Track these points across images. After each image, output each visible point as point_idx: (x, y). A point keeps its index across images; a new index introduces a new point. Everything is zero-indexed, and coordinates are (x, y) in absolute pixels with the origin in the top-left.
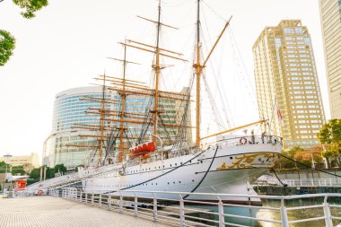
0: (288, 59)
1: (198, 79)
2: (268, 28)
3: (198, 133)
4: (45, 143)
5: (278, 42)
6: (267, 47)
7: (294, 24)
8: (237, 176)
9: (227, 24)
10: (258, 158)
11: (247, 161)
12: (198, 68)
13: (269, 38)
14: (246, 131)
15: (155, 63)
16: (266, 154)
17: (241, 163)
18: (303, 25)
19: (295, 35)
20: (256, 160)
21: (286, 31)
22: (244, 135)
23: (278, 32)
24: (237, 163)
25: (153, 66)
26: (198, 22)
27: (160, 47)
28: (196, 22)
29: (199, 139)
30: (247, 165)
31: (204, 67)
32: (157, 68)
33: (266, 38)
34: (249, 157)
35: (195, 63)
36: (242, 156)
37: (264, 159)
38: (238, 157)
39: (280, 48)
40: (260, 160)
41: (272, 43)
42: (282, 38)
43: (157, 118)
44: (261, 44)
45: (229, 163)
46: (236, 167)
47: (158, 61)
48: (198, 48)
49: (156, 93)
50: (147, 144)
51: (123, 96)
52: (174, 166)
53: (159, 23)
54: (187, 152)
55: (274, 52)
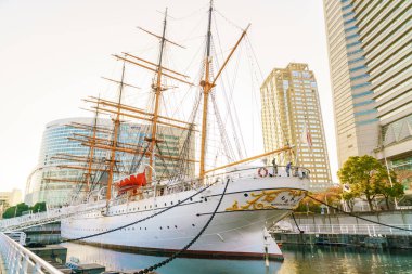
0: (295, 101)
1: (206, 100)
2: (276, 70)
3: (202, 165)
4: (30, 178)
5: (286, 83)
6: (275, 88)
7: (302, 67)
8: (252, 219)
9: (244, 33)
10: (281, 195)
11: (266, 200)
12: (207, 86)
13: (277, 79)
15: (155, 83)
16: (290, 190)
17: (259, 202)
19: (302, 79)
20: (278, 200)
21: (294, 73)
22: (263, 165)
23: (286, 74)
24: (253, 203)
25: (153, 86)
26: (209, 34)
27: (163, 65)
28: (206, 33)
29: (203, 171)
30: (266, 205)
31: (213, 85)
32: (158, 89)
33: (274, 79)
34: (269, 194)
35: (204, 79)
36: (261, 192)
37: (288, 198)
38: (256, 193)
39: (288, 91)
40: (283, 198)
41: (280, 85)
42: (290, 81)
43: (155, 147)
44: (269, 85)
45: (243, 202)
46: (251, 208)
47: (159, 81)
48: (208, 63)
49: (155, 118)
50: (135, 175)
51: (117, 122)
52: (169, 205)
53: (164, 39)
54: (187, 187)
55: (282, 93)
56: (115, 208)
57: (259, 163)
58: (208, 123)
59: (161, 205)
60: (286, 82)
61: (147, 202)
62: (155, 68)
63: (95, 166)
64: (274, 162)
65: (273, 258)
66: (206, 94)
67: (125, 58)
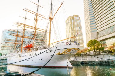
0: (75, 25)
1: (51, 23)
2: (70, 17)
3: (49, 42)
7: (77, 16)
8: (64, 57)
9: (62, 4)
10: (72, 50)
11: (68, 51)
12: (51, 19)
13: (70, 19)
14: (68, 40)
15: (36, 18)
16: (75, 49)
17: (66, 52)
18: (79, 17)
19: (77, 19)
20: (71, 51)
21: (75, 18)
23: (73, 18)
24: (64, 52)
25: (35, 19)
26: (52, 4)
27: (38, 13)
28: (51, 3)
29: (49, 44)
30: (68, 53)
31: (53, 19)
32: (36, 20)
34: (69, 50)
35: (50, 17)
36: (67, 49)
37: (74, 51)
38: (65, 49)
39: (73, 22)
40: (73, 51)
41: (71, 21)
42: (74, 20)
43: (35, 37)
45: (61, 52)
46: (64, 54)
47: (37, 18)
48: (51, 12)
49: (35, 28)
50: (29, 44)
51: (24, 30)
52: (39, 53)
53: (38, 5)
54: (45, 48)
55: (71, 23)
56: (23, 55)
57: (66, 41)
58: (51, 30)
59: (37, 53)
60: (72, 20)
61: (33, 52)
62: (35, 14)
63: (17, 43)
64: (70, 41)
65: (70, 68)
66: (51, 21)
67: (26, 10)
